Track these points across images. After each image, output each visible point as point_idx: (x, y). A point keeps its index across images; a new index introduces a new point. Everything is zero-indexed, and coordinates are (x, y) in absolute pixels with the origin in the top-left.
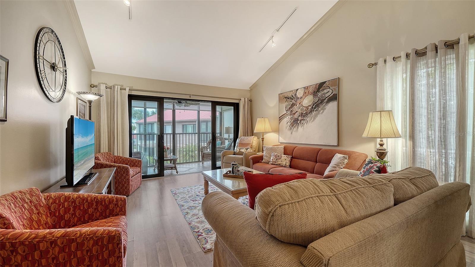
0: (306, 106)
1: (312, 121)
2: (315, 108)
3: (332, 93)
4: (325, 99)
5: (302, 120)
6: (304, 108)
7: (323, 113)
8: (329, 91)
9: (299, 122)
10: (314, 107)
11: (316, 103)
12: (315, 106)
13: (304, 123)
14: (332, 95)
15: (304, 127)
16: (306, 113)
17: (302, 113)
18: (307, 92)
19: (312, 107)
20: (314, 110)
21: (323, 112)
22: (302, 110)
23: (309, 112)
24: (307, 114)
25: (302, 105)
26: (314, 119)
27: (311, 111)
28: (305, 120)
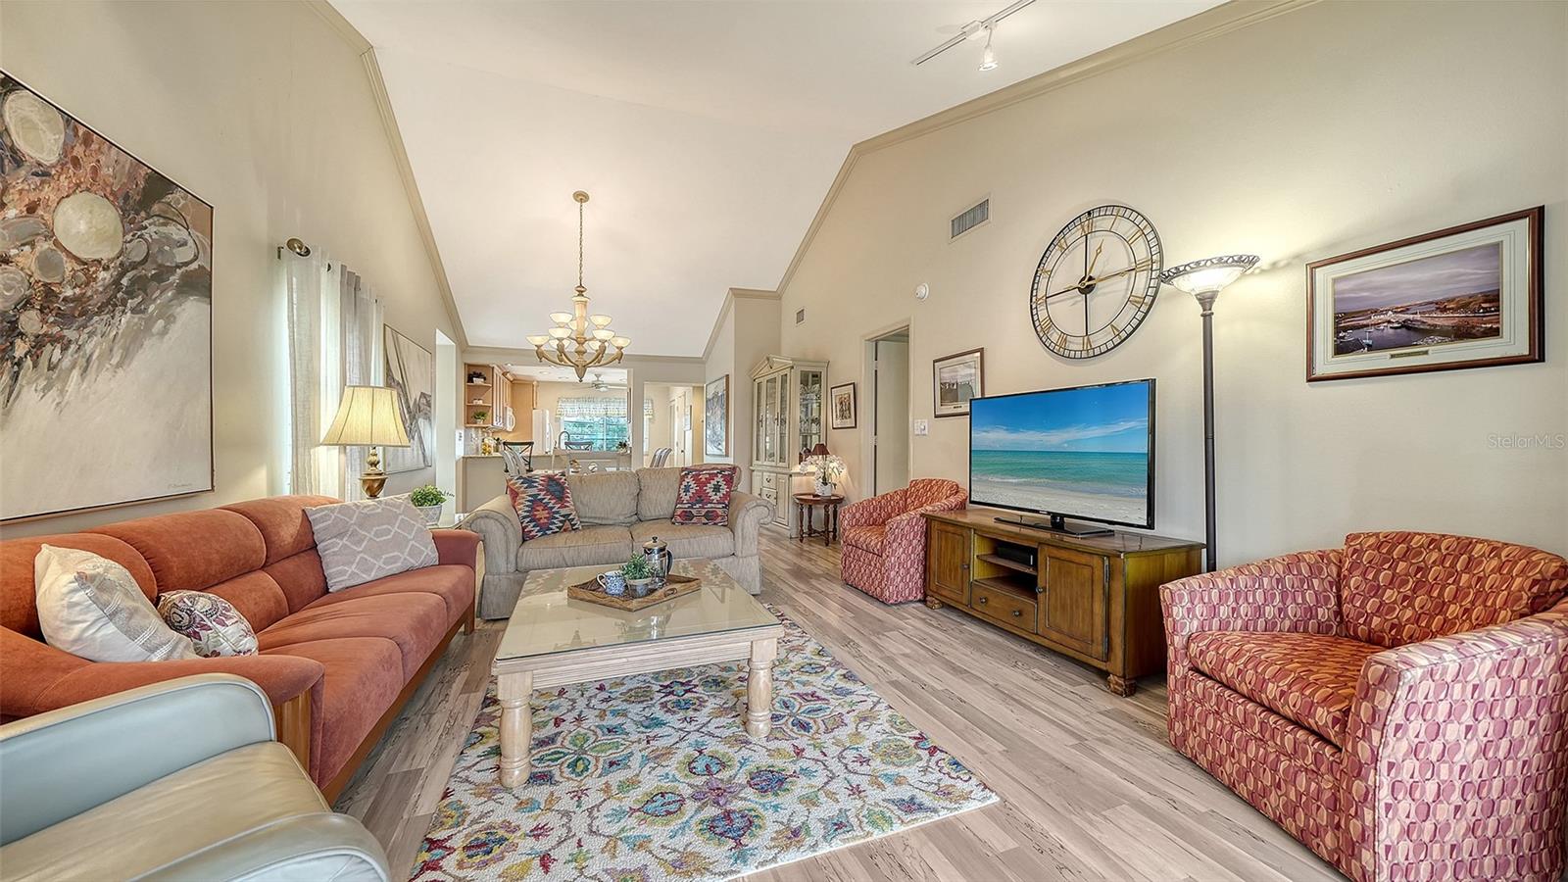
0: (83, 256)
1: (114, 361)
2: (131, 294)
3: (196, 258)
4: (172, 270)
5: (55, 340)
6: (69, 266)
7: (167, 337)
8: (185, 244)
9: (21, 349)
10: (125, 281)
11: (134, 266)
12: (133, 281)
13: (66, 363)
14: (194, 266)
15: (62, 392)
16: (75, 299)
17: (49, 293)
18: (88, 165)
19: (117, 282)
20: (124, 303)
21: (164, 332)
22: (45, 262)
23: (98, 300)
24: (78, 312)
25: (50, 235)
26: (127, 355)
27: (111, 304)
28: (73, 347)
